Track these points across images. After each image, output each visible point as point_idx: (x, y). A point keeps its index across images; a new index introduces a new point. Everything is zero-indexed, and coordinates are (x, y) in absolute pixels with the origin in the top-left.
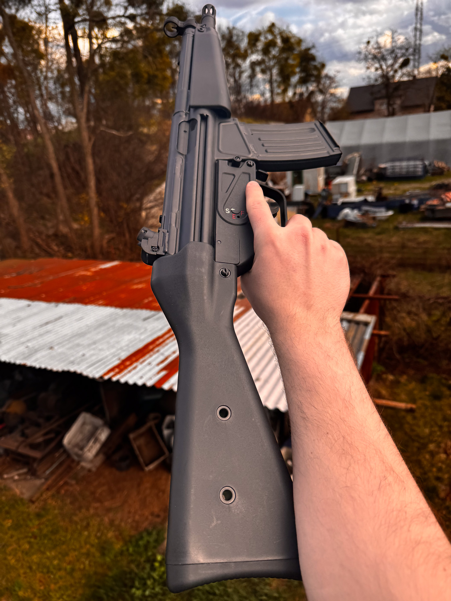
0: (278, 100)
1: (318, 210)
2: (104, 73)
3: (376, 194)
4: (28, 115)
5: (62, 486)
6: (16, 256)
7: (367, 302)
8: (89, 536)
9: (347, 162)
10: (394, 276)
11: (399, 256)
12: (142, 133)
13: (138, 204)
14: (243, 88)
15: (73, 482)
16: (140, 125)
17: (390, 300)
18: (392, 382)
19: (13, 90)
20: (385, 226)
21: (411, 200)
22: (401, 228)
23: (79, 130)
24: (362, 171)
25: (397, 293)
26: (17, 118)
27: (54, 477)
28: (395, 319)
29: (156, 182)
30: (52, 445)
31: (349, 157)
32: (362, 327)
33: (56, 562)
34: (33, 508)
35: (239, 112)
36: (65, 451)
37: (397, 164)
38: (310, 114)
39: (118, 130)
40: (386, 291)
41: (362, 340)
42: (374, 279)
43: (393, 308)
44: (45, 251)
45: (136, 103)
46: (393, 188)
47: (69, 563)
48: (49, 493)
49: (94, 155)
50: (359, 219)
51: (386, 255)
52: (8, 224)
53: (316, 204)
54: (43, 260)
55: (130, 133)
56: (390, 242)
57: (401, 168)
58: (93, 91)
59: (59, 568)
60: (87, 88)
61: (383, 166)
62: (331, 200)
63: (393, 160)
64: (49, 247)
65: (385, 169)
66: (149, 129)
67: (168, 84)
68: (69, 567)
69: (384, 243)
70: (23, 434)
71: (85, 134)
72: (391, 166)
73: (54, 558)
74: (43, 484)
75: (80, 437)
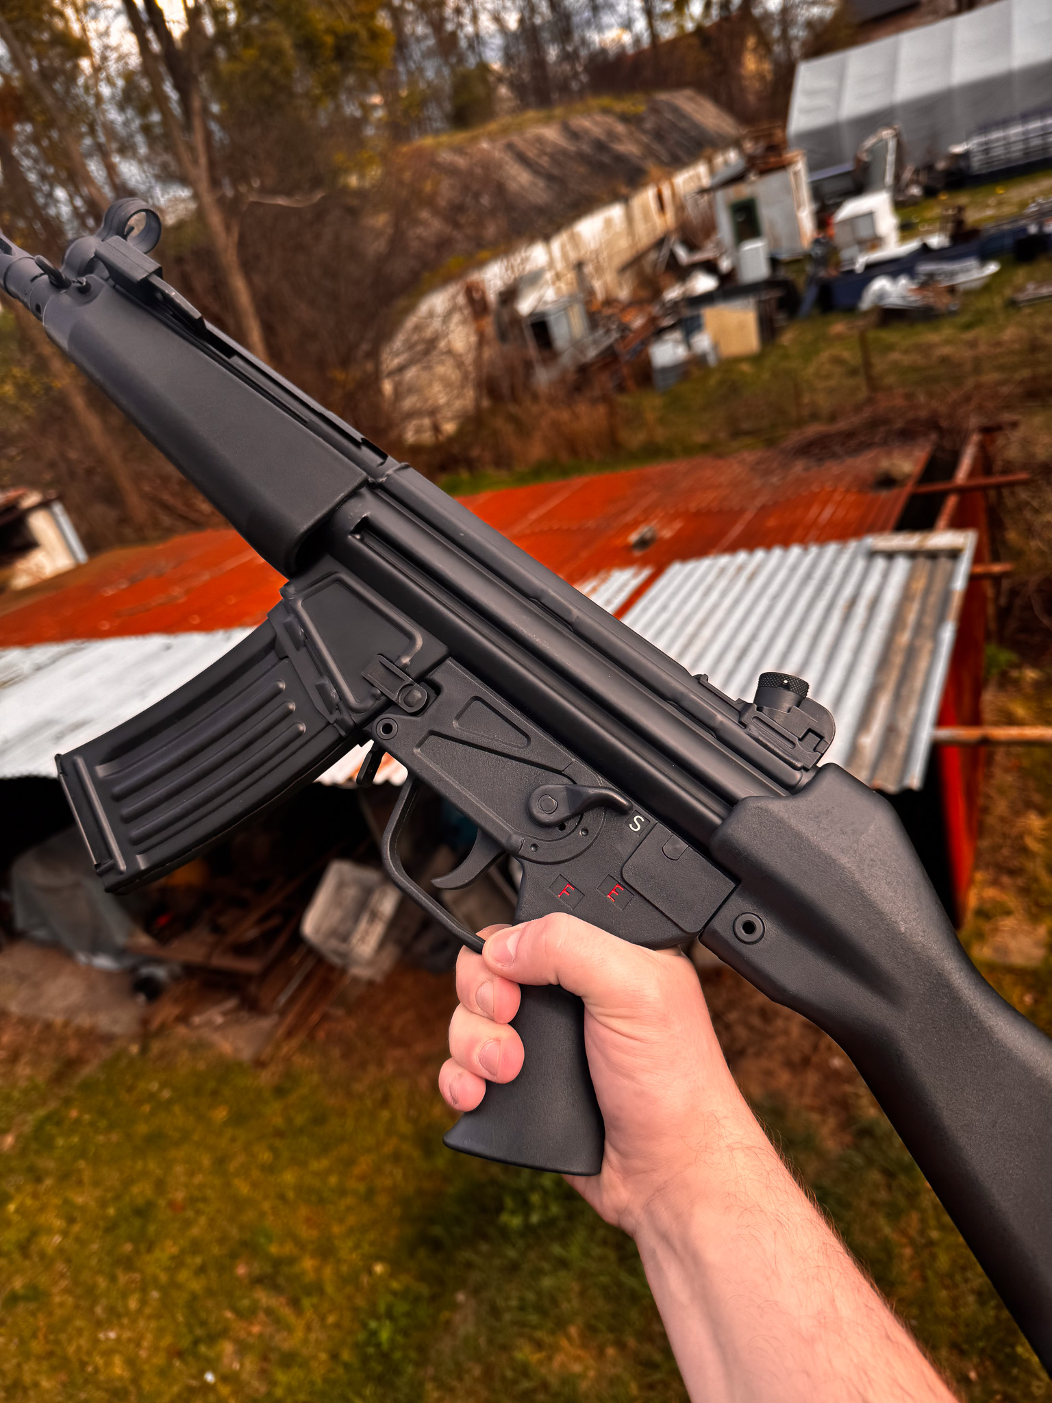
0: (668, 32)
1: (809, 295)
2: (232, 57)
3: (950, 226)
4: (79, 202)
5: (318, 1025)
6: (122, 541)
7: (952, 502)
8: (392, 1121)
9: (865, 157)
10: (1014, 425)
11: (1026, 373)
12: (345, 190)
13: (369, 366)
14: (576, 20)
15: (339, 1012)
16: (338, 172)
17: (1012, 484)
18: (1037, 685)
19: (33, 150)
20: (983, 303)
21: (1041, 225)
22: (1023, 301)
23: (200, 214)
24: (907, 175)
25: (1025, 467)
26: (58, 216)
27: (296, 1008)
28: (1029, 531)
29: (401, 303)
30: (281, 941)
31: (870, 142)
32: (944, 563)
33: (333, 1180)
34: (266, 1078)
35: (574, 86)
36: (312, 952)
37: (996, 135)
38: (755, 50)
39: (289, 193)
40: (998, 465)
41: (947, 594)
42: (964, 441)
43: (1021, 506)
44: (183, 518)
45: (323, 119)
46: (992, 201)
47: (362, 1178)
48: (295, 1042)
49: (248, 267)
50: (912, 299)
51: (990, 377)
52: (90, 472)
53: (801, 282)
54: (183, 540)
55: (318, 196)
56: (999, 344)
57: (1008, 144)
58: (215, 108)
59: (342, 1192)
60: (196, 104)
61: (958, 149)
62: (838, 264)
63: (984, 129)
64: (190, 505)
65: (966, 155)
66: (362, 176)
67: (388, 51)
68: (362, 1187)
69: (983, 348)
70: (217, 929)
71: (215, 220)
72: (981, 144)
73: (329, 1171)
74: (276, 1026)
75: (337, 915)
